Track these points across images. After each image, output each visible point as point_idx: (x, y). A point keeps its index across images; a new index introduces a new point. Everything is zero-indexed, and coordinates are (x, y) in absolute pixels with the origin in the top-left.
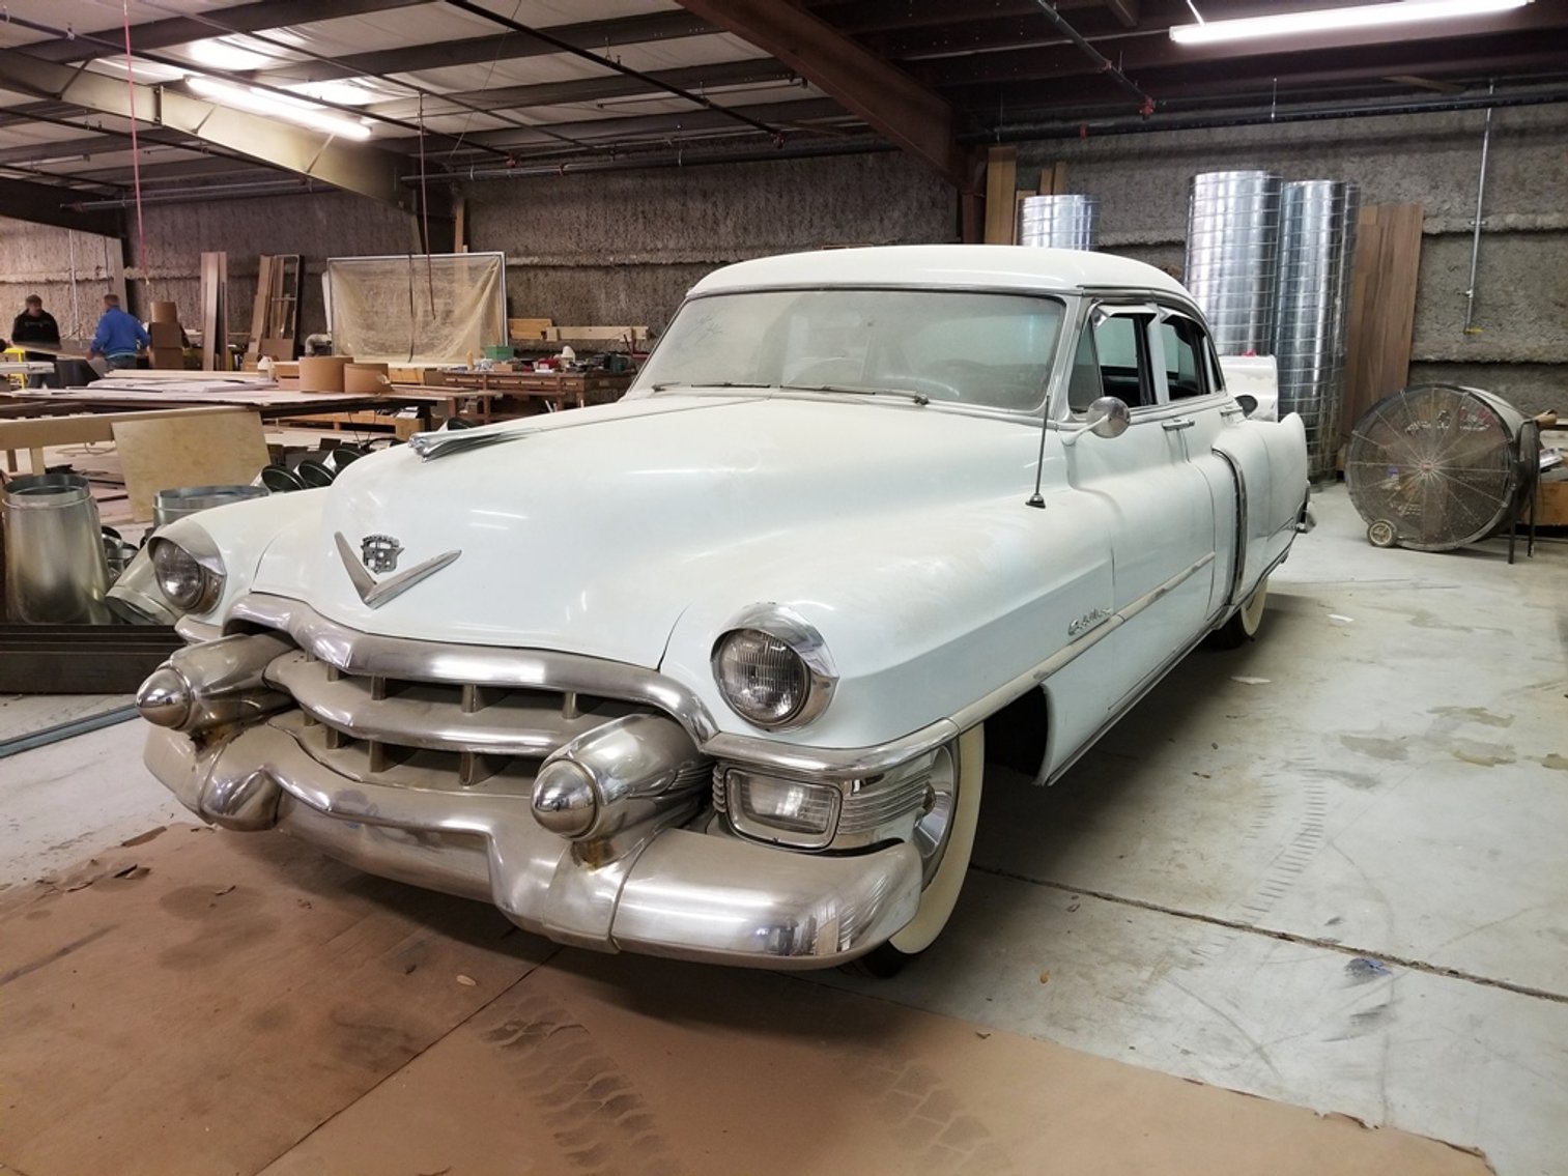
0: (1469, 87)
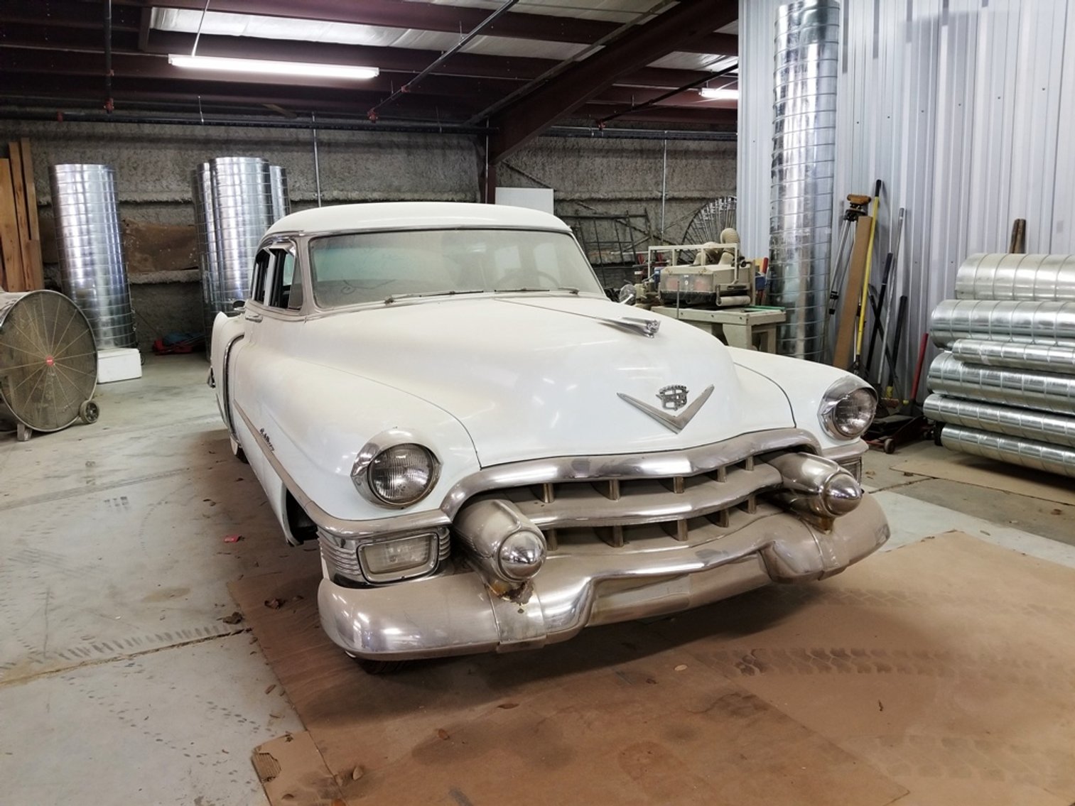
0: (299, 115)
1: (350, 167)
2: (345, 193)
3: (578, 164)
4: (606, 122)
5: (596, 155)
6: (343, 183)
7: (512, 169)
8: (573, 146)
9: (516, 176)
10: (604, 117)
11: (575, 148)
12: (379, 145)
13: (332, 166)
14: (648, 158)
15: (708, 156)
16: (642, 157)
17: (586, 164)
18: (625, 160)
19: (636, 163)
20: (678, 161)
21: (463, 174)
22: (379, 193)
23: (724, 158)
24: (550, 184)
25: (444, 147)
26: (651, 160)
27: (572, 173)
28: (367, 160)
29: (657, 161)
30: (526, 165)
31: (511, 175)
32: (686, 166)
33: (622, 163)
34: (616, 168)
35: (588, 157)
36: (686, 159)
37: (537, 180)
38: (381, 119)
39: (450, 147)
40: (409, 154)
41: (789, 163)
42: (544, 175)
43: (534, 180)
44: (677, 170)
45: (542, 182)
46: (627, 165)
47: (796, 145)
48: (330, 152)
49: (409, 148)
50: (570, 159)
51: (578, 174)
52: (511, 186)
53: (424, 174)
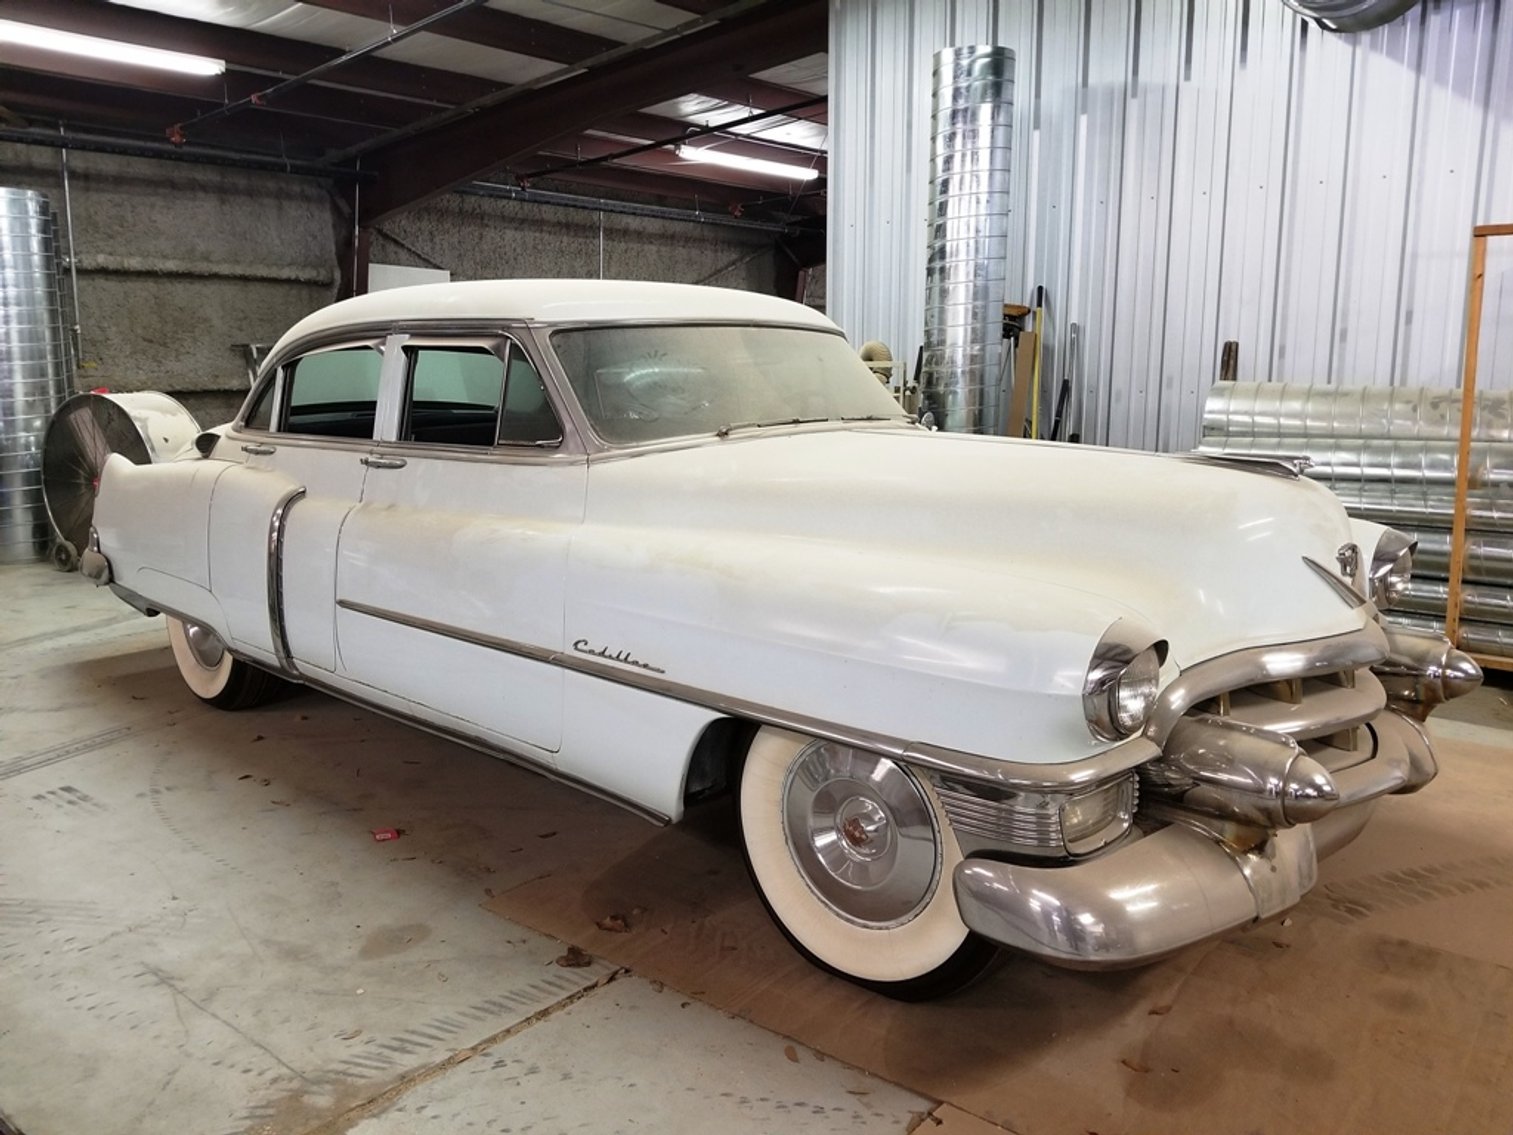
0: (33, 123)
1: (123, 217)
2: (118, 258)
3: (481, 237)
4: (531, 179)
5: (506, 225)
6: (112, 241)
7: (386, 237)
8: (474, 209)
9: (391, 247)
10: (529, 172)
11: (476, 212)
12: (173, 185)
13: (93, 213)
14: (576, 235)
15: (652, 240)
16: (568, 234)
17: (492, 238)
18: (546, 236)
19: (562, 242)
20: (615, 243)
21: (310, 239)
22: (177, 262)
23: (672, 244)
24: (442, 262)
25: (280, 195)
26: (580, 240)
27: (474, 250)
28: (153, 206)
29: (588, 241)
30: (405, 232)
31: (383, 246)
32: (626, 251)
33: (542, 240)
34: (535, 247)
35: (495, 228)
36: (626, 242)
37: (423, 256)
38: (188, 143)
39: (290, 197)
40: (223, 202)
41: (954, 259)
42: (433, 249)
43: (419, 256)
44: (615, 257)
45: (432, 260)
46: (549, 244)
47: (963, 234)
48: (87, 190)
49: (223, 192)
50: (470, 229)
51: (482, 252)
52: (383, 263)
53: (248, 236)
